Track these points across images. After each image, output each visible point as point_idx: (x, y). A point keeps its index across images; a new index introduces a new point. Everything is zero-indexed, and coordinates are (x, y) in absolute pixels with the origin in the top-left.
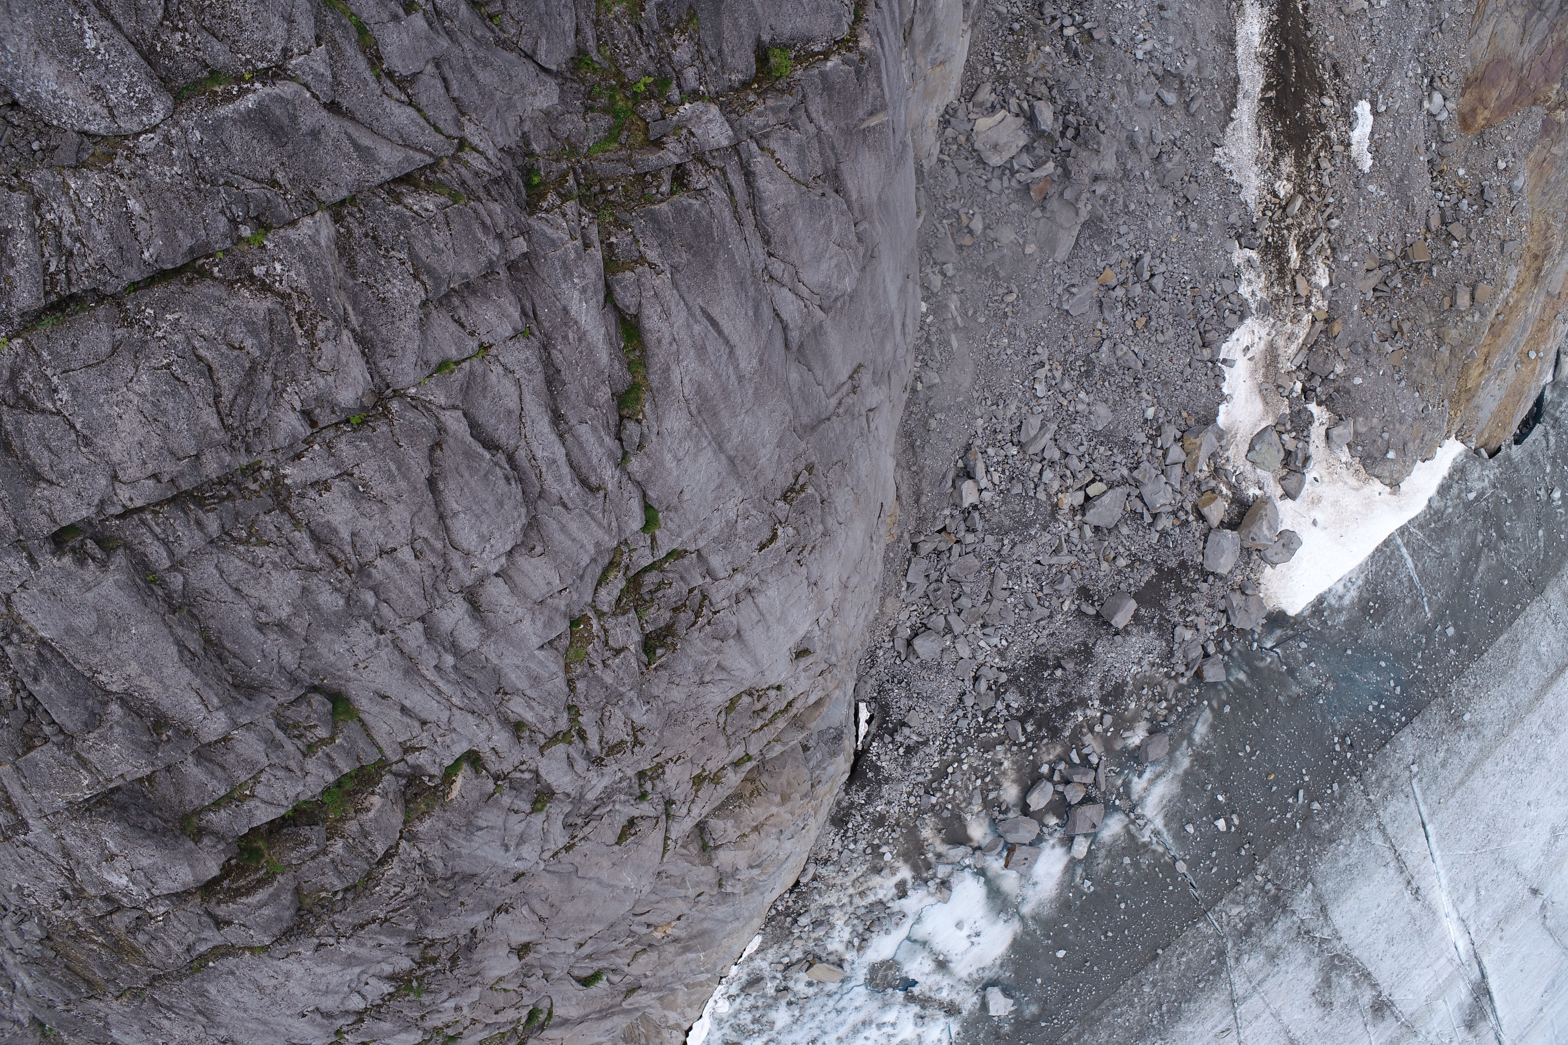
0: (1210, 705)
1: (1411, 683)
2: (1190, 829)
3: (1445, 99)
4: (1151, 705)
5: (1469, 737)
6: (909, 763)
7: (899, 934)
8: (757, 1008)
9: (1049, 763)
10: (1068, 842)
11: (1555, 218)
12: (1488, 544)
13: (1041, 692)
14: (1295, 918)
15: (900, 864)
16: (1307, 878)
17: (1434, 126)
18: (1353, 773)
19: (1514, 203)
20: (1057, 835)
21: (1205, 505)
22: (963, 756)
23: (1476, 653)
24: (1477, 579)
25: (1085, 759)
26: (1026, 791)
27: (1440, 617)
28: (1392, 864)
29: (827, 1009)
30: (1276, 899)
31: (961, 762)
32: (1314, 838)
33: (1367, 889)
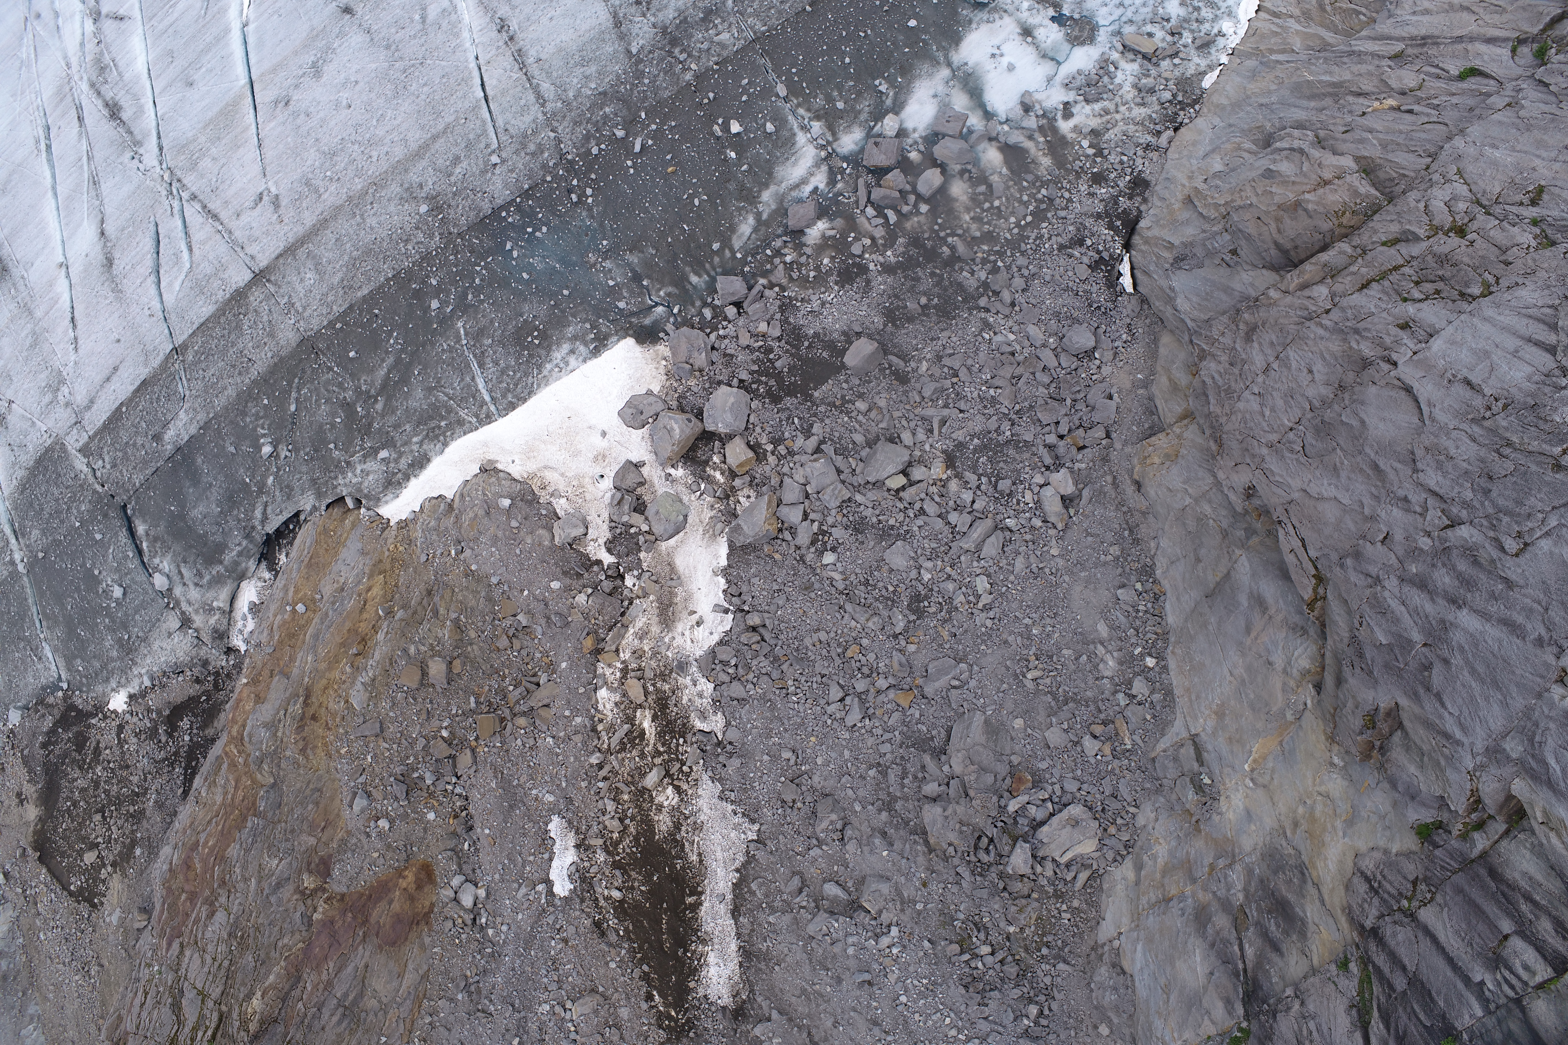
0: (733, 253)
1: (489, 252)
2: (770, 127)
3: (456, 900)
4: (803, 259)
5: (421, 186)
6: (1078, 230)
7: (1067, 69)
8: (1197, 21)
9: (918, 213)
10: (902, 133)
11: (296, 763)
12: (369, 398)
13: (938, 284)
14: (653, 19)
15: (1070, 136)
16: (636, 60)
17: (467, 868)
18: (572, 162)
19: (361, 780)
20: (910, 141)
21: (748, 461)
22: (1016, 231)
23: (401, 279)
24: (390, 360)
25: (881, 213)
26: (942, 190)
27: (446, 321)
28: (531, 60)
29: (1133, 9)
30: (674, 42)
31: (1018, 225)
32: (624, 100)
33: (564, 38)
